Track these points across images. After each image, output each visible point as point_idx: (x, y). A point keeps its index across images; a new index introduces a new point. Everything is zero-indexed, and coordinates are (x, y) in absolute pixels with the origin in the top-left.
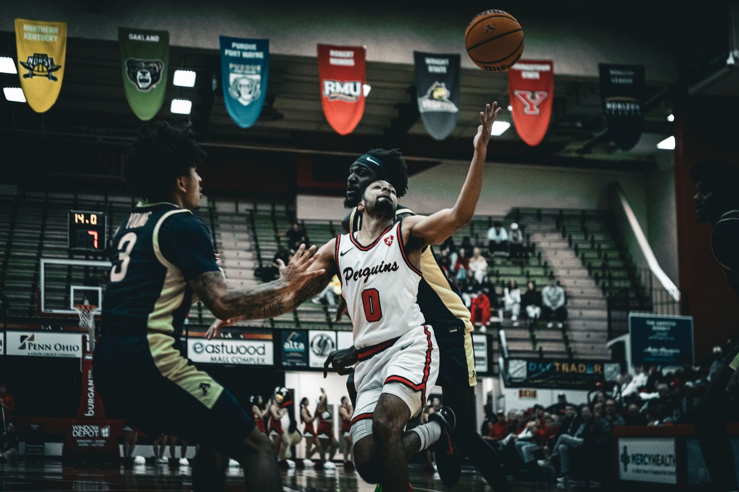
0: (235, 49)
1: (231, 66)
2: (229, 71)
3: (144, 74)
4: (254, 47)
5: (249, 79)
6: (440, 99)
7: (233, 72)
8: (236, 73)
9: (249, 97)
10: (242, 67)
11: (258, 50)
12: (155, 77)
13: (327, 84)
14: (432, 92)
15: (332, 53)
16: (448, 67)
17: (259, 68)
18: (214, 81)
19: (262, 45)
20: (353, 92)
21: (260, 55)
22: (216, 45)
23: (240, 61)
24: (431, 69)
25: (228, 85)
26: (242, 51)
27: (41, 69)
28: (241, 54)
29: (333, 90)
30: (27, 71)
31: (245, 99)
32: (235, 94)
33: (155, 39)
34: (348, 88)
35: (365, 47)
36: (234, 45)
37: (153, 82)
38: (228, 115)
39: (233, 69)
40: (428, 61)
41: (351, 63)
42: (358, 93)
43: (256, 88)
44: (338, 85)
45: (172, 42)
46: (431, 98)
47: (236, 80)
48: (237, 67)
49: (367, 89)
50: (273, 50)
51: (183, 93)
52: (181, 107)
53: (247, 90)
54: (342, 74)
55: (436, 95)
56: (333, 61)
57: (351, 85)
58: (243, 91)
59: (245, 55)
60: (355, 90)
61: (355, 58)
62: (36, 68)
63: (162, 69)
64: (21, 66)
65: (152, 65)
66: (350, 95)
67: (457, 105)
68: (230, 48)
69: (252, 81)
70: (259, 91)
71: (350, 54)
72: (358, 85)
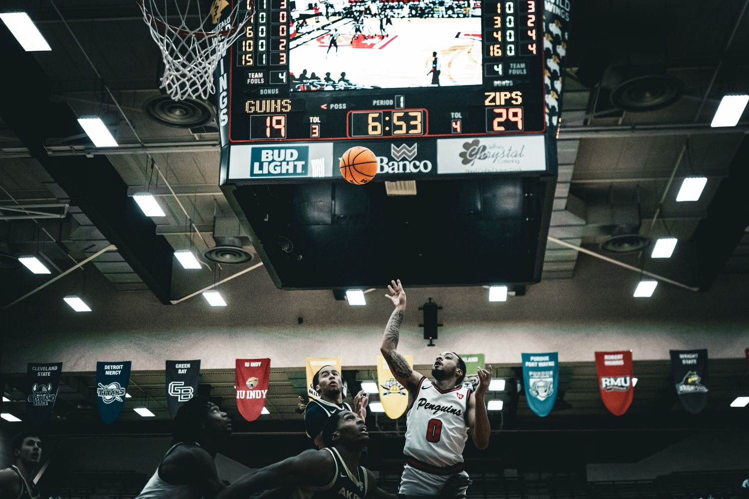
0: (533, 361)
1: (531, 373)
2: (529, 378)
3: (467, 385)
4: (547, 358)
5: (544, 382)
6: (693, 383)
7: (532, 378)
8: (535, 378)
9: (545, 394)
10: (539, 373)
11: (550, 360)
12: (476, 386)
13: (603, 380)
14: (687, 379)
15: (606, 357)
16: (698, 359)
17: (551, 373)
18: (519, 385)
19: (553, 356)
20: (624, 384)
21: (552, 364)
22: (519, 360)
23: (537, 369)
24: (684, 362)
25: (529, 387)
26: (538, 362)
27: (395, 389)
28: (538, 364)
29: (608, 384)
30: (386, 391)
31: (542, 396)
32: (534, 393)
33: (475, 360)
34: (620, 381)
35: (631, 351)
36: (532, 358)
38: (529, 409)
39: (532, 375)
40: (682, 356)
41: (621, 363)
42: (628, 384)
43: (549, 387)
44: (612, 380)
45: (487, 361)
46: (686, 383)
47: (534, 383)
48: (535, 373)
49: (635, 381)
50: (561, 359)
51: (496, 395)
52: (495, 405)
53: (544, 389)
54: (615, 372)
55: (690, 380)
56: (607, 363)
57: (623, 379)
58: (540, 390)
59: (541, 365)
60: (626, 382)
61: (624, 359)
62: (391, 388)
64: (380, 387)
65: (473, 378)
66: (622, 386)
67: (707, 387)
68: (529, 361)
69: (546, 382)
70: (552, 390)
71: (620, 356)
72: (628, 379)
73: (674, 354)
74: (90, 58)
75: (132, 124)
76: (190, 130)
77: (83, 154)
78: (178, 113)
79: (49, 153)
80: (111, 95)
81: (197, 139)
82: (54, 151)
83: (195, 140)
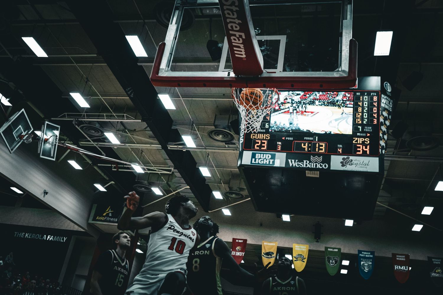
0: (363, 254)
1: (362, 259)
3: (332, 261)
4: (369, 253)
5: (368, 264)
6: (438, 273)
7: (362, 261)
8: (363, 262)
9: (368, 269)
10: (365, 260)
11: (371, 254)
12: (336, 262)
13: (395, 266)
14: (435, 270)
15: (397, 256)
16: (441, 262)
17: (371, 260)
18: (356, 264)
19: (372, 253)
21: (371, 256)
22: (357, 253)
23: (365, 258)
24: (434, 262)
25: (360, 265)
26: (365, 254)
27: (300, 259)
28: (365, 256)
29: (398, 268)
30: (296, 259)
31: (366, 270)
32: (363, 268)
33: (336, 250)
34: (403, 268)
35: (409, 255)
36: (363, 253)
37: (335, 264)
39: (362, 260)
40: (433, 260)
41: (404, 260)
43: (370, 267)
44: (400, 267)
45: (342, 251)
46: (435, 272)
47: (363, 264)
48: (364, 260)
50: (376, 254)
51: (345, 267)
52: (344, 272)
53: (367, 267)
54: (401, 263)
55: (437, 271)
56: (398, 259)
57: (405, 267)
58: (365, 267)
59: (366, 256)
60: (406, 269)
61: (405, 258)
62: (298, 258)
63: (338, 259)
64: (293, 257)
65: (335, 258)
66: (404, 270)
68: (361, 254)
71: (404, 256)
72: (407, 267)
73: (430, 258)
74: (189, 113)
75: (202, 139)
76: (224, 143)
77: (182, 149)
78: (221, 136)
79: (169, 148)
80: (195, 127)
81: (227, 147)
82: (170, 147)
83: (226, 147)
